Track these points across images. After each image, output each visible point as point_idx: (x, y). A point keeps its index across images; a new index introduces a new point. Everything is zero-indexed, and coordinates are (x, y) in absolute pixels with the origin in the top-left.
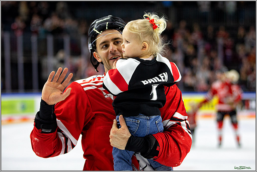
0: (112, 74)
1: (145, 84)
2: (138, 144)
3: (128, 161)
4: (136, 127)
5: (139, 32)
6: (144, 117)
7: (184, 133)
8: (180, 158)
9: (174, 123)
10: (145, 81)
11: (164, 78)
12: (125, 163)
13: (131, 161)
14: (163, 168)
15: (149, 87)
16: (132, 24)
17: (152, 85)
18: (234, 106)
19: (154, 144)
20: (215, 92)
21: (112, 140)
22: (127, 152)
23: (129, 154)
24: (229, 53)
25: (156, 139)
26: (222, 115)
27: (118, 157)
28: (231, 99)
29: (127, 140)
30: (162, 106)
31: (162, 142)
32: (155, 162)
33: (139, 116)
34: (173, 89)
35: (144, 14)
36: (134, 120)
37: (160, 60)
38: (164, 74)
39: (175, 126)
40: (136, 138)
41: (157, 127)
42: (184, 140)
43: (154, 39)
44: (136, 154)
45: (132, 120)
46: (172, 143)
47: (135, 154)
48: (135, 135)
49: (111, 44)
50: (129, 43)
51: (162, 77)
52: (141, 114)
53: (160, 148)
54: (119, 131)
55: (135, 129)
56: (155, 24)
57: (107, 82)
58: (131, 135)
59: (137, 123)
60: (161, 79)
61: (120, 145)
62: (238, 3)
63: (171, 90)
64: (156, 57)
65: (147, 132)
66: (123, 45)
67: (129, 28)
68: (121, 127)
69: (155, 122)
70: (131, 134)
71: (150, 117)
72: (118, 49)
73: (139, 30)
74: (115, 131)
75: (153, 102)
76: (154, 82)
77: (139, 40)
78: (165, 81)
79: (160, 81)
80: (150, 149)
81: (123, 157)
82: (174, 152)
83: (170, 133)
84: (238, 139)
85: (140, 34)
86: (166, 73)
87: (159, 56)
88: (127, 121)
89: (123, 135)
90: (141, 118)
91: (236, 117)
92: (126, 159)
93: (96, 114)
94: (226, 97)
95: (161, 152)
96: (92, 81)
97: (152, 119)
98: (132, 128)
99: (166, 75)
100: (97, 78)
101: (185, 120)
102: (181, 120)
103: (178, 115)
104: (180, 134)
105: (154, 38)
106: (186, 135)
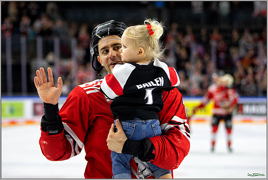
0: (109, 79)
1: (139, 88)
2: (134, 147)
3: (126, 164)
4: (132, 131)
5: (135, 38)
6: (140, 121)
7: (181, 137)
8: (177, 161)
9: (172, 126)
10: (140, 85)
11: (159, 83)
12: (123, 167)
13: (128, 164)
14: (160, 170)
15: (143, 91)
16: (129, 30)
17: (146, 89)
18: (230, 110)
19: (149, 148)
20: (211, 96)
21: (109, 144)
22: (124, 155)
23: (126, 157)
24: (222, 56)
25: (152, 143)
26: (217, 119)
27: (116, 160)
28: (227, 104)
29: (123, 143)
30: (159, 110)
31: (158, 145)
32: (154, 165)
33: (135, 120)
34: (173, 93)
35: (145, 20)
36: (130, 124)
37: (157, 65)
38: (160, 78)
39: (173, 129)
40: (132, 141)
41: (153, 131)
42: (181, 143)
43: (150, 45)
44: (135, 158)
45: (128, 124)
46: (169, 147)
47: (133, 157)
48: (131, 139)
49: (111, 50)
50: (126, 47)
51: (157, 81)
52: (137, 119)
53: (156, 152)
54: (115, 135)
55: (131, 132)
56: (151, 30)
57: (104, 87)
58: (127, 139)
59: (133, 127)
60: (156, 83)
61: (117, 149)
62: (231, 3)
63: (171, 94)
64: (153, 62)
65: (143, 136)
66: (121, 50)
67: (127, 34)
68: (118, 131)
69: (152, 125)
70: (127, 137)
71: (146, 121)
72: (117, 55)
73: (136, 36)
74: (111, 135)
75: (149, 106)
76: (148, 86)
77: (135, 44)
78: (161, 85)
79: (155, 85)
80: (146, 152)
81: (121, 161)
82: (171, 155)
83: (167, 136)
84: (229, 144)
85: (136, 39)
86: (162, 77)
87: (157, 61)
88: (124, 125)
89: (119, 139)
90: (137, 122)
91: (231, 122)
92: (124, 163)
93: (97, 117)
94: (222, 101)
95: (158, 155)
96: (95, 85)
97: (148, 123)
98: (128, 131)
99: (162, 80)
100: (100, 82)
101: (184, 123)
102: (180, 123)
103: (176, 119)
104: (177, 137)
105: (150, 43)
106: (183, 138)
